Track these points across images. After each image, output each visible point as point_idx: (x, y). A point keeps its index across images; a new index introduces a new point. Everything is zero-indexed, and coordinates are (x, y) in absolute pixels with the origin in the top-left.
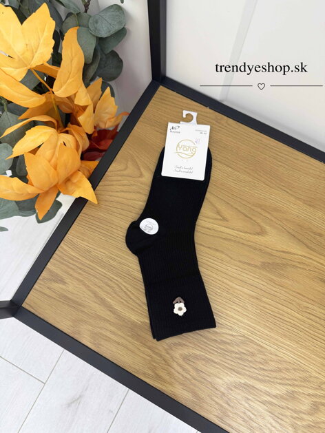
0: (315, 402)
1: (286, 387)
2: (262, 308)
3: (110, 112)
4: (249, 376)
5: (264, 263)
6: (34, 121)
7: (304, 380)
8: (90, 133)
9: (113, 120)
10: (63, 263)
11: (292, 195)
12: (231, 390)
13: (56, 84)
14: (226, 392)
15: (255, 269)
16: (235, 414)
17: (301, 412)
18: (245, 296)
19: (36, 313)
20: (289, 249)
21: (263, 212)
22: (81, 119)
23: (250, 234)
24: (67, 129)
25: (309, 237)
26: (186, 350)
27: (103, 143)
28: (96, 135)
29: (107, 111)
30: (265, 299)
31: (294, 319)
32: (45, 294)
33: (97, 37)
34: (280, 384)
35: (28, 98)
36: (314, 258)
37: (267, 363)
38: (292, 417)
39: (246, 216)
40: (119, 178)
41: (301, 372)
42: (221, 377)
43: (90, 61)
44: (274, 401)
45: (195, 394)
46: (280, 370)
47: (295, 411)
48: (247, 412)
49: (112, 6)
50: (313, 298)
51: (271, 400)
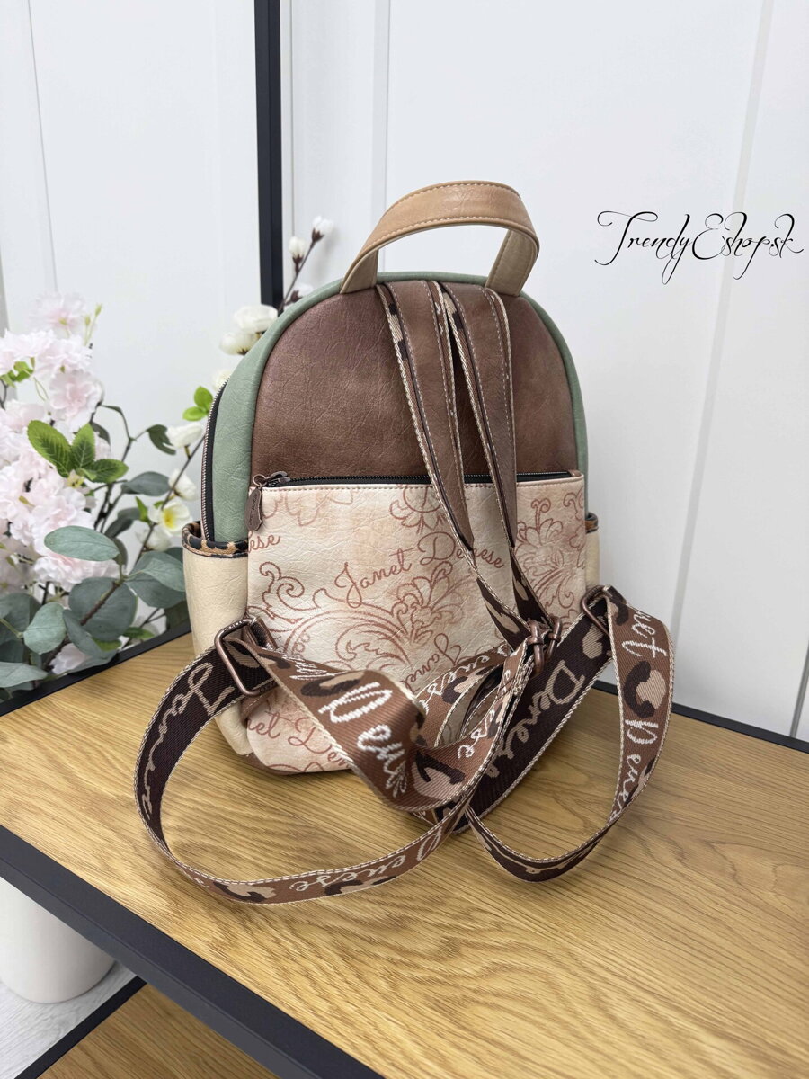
1: (385, 907)
38: (391, 961)
47: (401, 951)
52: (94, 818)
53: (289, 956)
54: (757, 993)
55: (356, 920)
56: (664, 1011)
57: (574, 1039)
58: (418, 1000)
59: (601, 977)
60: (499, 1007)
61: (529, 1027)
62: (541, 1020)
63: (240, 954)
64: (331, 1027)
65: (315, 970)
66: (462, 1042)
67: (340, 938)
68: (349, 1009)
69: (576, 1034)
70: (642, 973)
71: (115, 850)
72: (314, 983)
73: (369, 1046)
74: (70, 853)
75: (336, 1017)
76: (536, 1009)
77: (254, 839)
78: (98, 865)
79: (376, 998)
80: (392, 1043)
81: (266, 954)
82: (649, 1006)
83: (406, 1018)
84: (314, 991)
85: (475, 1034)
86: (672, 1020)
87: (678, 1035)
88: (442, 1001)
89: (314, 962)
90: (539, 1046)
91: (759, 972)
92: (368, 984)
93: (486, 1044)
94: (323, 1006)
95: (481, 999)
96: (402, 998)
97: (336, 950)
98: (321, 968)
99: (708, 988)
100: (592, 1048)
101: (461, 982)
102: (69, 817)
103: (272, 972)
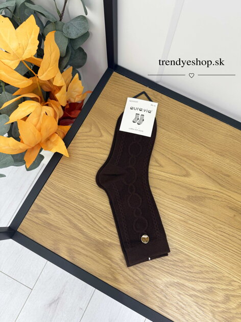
0: (227, 294)
1: (206, 284)
2: (188, 228)
3: (78, 90)
4: (180, 277)
5: (189, 196)
6: (24, 97)
7: (219, 279)
8: (64, 105)
9: (80, 96)
10: (46, 200)
11: (208, 148)
12: (168, 287)
13: (40, 71)
14: (164, 289)
15: (183, 201)
16: (171, 304)
17: (217, 302)
18: (176, 220)
19: (27, 236)
20: (207, 187)
21: (187, 160)
22: (58, 95)
23: (179, 176)
24: (48, 103)
25: (220, 178)
27: (73, 112)
28: (68, 107)
29: (76, 90)
30: (190, 222)
31: (211, 235)
32: (34, 222)
33: (69, 38)
34: (202, 282)
35: (19, 81)
36: (224, 192)
37: (193, 267)
38: (211, 306)
39: (176, 163)
40: (85, 138)
41: (217, 274)
42: (161, 278)
43: (64, 55)
44: (199, 295)
45: (142, 291)
46: (202, 272)
47: (213, 301)
48: (179, 302)
49: (79, 16)
50: (224, 220)
51: (196, 293)
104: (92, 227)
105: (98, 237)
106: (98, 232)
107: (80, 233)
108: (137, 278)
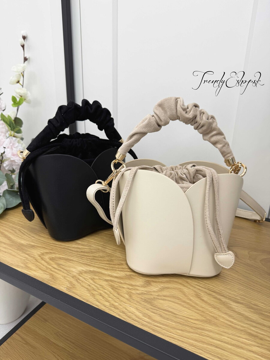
0: (149, 280)
1: (125, 272)
4: (97, 267)
14: (77, 275)
17: (136, 286)
26: (54, 255)
34: (121, 271)
37: (112, 261)
45: (51, 274)
46: (122, 265)
52: (20, 251)
53: (94, 290)
54: (247, 289)
55: (115, 277)
56: (219, 297)
57: (191, 307)
58: (139, 300)
59: (198, 289)
60: (166, 300)
61: (176, 305)
62: (180, 303)
63: (77, 290)
64: (111, 310)
65: (103, 293)
66: (155, 311)
67: (110, 283)
68: (116, 304)
69: (191, 306)
70: (211, 286)
71: (29, 261)
72: (103, 297)
73: (124, 315)
74: (13, 263)
75: (112, 307)
76: (178, 299)
77: (77, 254)
78: (24, 266)
79: (125, 300)
80: (132, 313)
81: (86, 289)
82: (214, 296)
83: (135, 305)
84: (103, 300)
85: (159, 308)
86: (222, 299)
87: (224, 303)
88: (146, 299)
89: (103, 291)
90: (180, 310)
91: (247, 283)
92: (121, 296)
93: (163, 311)
94: (107, 304)
95: (160, 298)
96: (134, 300)
97: (110, 287)
98: (105, 293)
99: (232, 289)
100: (197, 309)
101: (152, 293)
102: (10, 251)
103: (89, 295)
104: (20, 237)
105: (23, 242)
106: (25, 239)
107: (8, 239)
108: (50, 267)
